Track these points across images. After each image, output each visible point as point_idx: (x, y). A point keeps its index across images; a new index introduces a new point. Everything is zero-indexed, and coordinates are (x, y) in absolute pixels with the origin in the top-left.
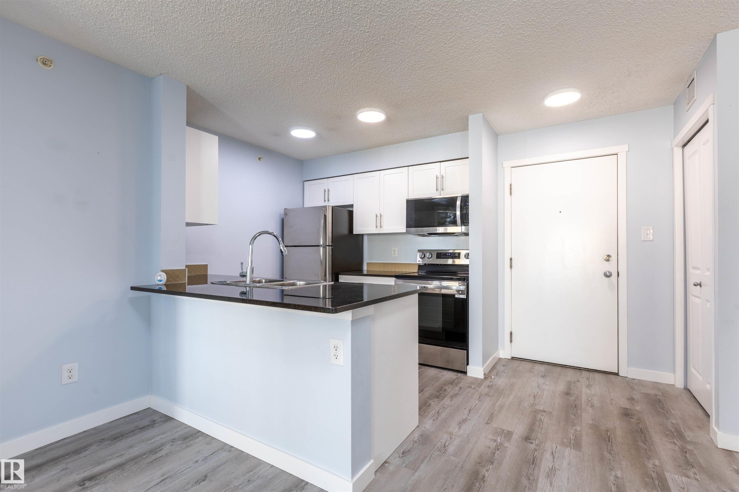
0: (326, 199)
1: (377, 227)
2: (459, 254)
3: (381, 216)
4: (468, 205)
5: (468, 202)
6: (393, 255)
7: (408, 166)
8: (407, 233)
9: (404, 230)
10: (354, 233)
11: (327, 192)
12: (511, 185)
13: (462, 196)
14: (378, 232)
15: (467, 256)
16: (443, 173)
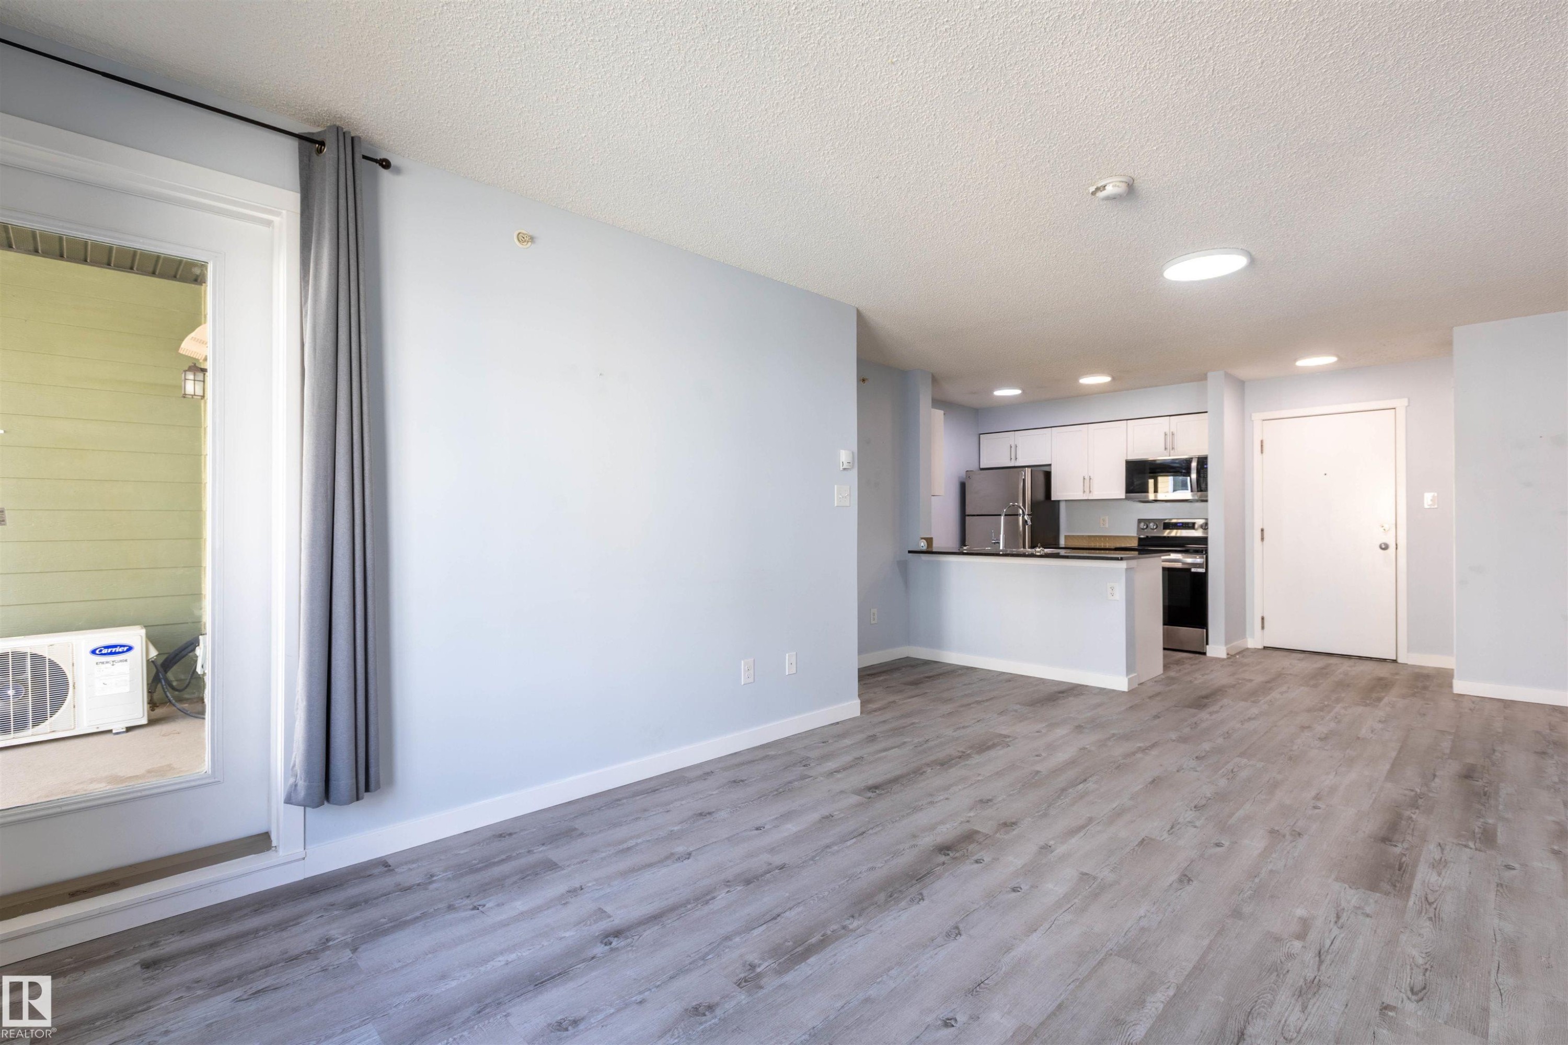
0: (1013, 457)
1: (1084, 492)
2: (1194, 524)
3: (1090, 479)
4: (1207, 468)
5: (1207, 464)
6: (1102, 526)
7: (1127, 420)
8: (1127, 498)
9: (1123, 495)
10: (1052, 499)
11: (1014, 449)
12: (1262, 442)
13: (1198, 458)
14: (1086, 498)
15: (1205, 527)
16: (1173, 429)
